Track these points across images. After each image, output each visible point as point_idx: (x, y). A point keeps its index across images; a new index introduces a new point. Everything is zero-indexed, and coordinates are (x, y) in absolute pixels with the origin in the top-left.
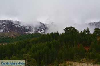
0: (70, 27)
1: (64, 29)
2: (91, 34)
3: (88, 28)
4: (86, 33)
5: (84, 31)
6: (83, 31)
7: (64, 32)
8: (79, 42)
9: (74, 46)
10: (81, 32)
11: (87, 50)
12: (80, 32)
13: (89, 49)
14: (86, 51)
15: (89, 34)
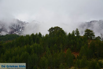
0: (56, 27)
1: (49, 30)
2: (81, 36)
3: (77, 29)
4: (76, 35)
5: (73, 32)
6: (71, 33)
7: (48, 33)
8: (67, 47)
9: (60, 52)
10: (70, 33)
11: (76, 57)
12: (68, 34)
13: (79, 56)
14: (74, 58)
15: (78, 36)
